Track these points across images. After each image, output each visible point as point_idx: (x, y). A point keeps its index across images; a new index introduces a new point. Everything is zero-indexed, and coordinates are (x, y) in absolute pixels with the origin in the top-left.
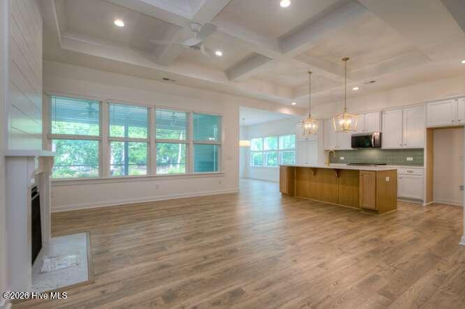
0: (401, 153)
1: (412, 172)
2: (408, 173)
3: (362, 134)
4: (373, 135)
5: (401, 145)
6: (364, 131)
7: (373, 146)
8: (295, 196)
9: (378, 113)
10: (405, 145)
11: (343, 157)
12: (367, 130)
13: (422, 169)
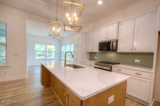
1: (141, 75)
2: (136, 75)
3: (105, 41)
4: (112, 42)
5: (131, 49)
6: (106, 38)
7: (111, 50)
8: (51, 87)
9: (116, 24)
10: (135, 49)
11: (96, 57)
12: (108, 38)
13: (150, 74)
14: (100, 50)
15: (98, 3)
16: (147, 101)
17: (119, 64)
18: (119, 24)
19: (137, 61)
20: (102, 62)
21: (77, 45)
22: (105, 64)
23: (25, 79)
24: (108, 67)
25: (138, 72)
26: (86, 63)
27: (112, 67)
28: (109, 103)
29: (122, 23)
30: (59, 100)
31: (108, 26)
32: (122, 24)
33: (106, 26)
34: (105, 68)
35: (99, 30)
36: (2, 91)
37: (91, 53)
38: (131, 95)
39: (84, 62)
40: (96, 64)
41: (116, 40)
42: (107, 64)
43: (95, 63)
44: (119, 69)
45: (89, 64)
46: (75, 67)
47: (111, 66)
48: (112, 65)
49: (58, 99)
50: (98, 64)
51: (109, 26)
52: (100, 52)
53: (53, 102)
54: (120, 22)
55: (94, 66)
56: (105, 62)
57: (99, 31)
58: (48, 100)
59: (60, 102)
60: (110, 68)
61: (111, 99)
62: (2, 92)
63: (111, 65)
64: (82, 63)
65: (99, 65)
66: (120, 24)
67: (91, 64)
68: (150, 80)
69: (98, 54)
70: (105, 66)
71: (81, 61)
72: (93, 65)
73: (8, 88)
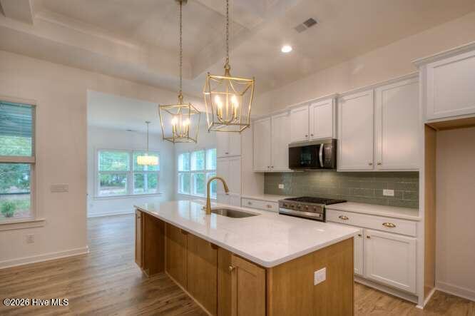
0: (374, 180)
1: (394, 226)
2: (384, 228)
3: (304, 142)
4: (322, 145)
5: (371, 164)
6: (306, 136)
7: (322, 165)
8: (166, 272)
9: (330, 101)
10: (379, 164)
11: (283, 185)
12: (312, 135)
13: (415, 223)
14: (291, 166)
15: (281, 52)
16: (413, 291)
17: (345, 201)
18: (337, 99)
19: (388, 193)
20: (300, 199)
21: (227, 153)
22: (307, 205)
23: (86, 255)
24: (315, 211)
25: (388, 221)
26: (255, 204)
27: (327, 211)
28: (317, 282)
29: (345, 98)
30: (195, 301)
31: (310, 104)
32: (344, 101)
33: (305, 104)
34: (308, 214)
35: (287, 113)
36: (37, 289)
37: (266, 174)
38: (377, 279)
39: (249, 201)
40: (285, 206)
41: (331, 141)
42: (312, 204)
43: (280, 202)
44: (344, 214)
45: (263, 205)
46: (230, 214)
47: (324, 209)
48: (326, 207)
49: (190, 299)
50: (290, 206)
51: (313, 105)
52: (293, 171)
53: (181, 306)
54: (338, 95)
55: (278, 210)
56: (308, 197)
57: (288, 115)
58: (167, 302)
59: (199, 306)
60: (322, 215)
61: (320, 275)
62: (37, 291)
63: (322, 205)
64: (245, 202)
65: (292, 207)
66: (339, 100)
67: (269, 206)
68: (414, 239)
69: (286, 178)
70: (307, 209)
71: (241, 198)
72: (276, 207)
73: (46, 280)
